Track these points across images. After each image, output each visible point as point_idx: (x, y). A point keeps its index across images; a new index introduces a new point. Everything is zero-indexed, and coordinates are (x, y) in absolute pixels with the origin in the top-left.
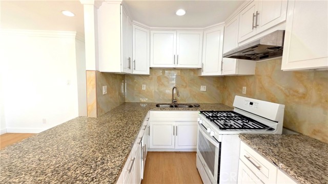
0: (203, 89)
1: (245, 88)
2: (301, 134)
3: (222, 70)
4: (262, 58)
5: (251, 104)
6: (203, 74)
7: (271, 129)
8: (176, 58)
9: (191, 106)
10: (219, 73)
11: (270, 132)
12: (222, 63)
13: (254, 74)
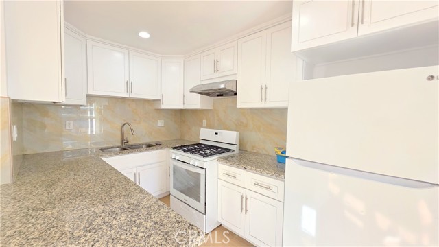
0: (160, 123)
1: (205, 121)
2: (246, 151)
3: (184, 103)
4: (218, 96)
5: (216, 134)
6: (163, 107)
7: (233, 151)
8: (129, 86)
9: (149, 146)
10: (181, 107)
11: (233, 153)
12: (184, 96)
13: (212, 108)
